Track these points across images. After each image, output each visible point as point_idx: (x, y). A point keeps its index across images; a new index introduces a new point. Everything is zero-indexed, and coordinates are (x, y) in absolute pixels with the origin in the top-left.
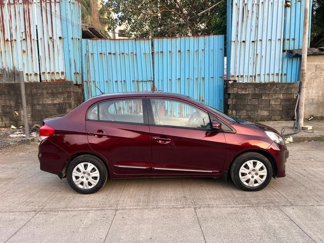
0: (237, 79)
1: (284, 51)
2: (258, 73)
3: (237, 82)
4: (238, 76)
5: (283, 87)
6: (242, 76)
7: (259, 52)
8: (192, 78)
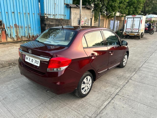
0: (48, 16)
1: (65, 4)
2: (56, 13)
3: (48, 18)
4: (48, 14)
5: (66, 21)
6: (50, 15)
7: (56, 3)
8: (22, 13)
